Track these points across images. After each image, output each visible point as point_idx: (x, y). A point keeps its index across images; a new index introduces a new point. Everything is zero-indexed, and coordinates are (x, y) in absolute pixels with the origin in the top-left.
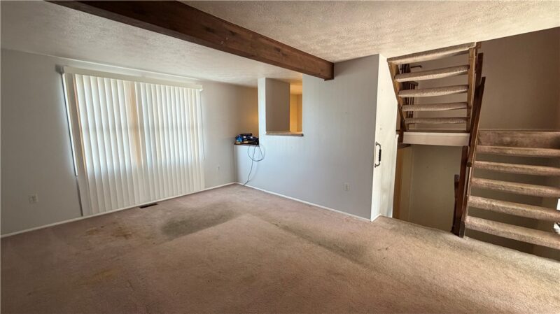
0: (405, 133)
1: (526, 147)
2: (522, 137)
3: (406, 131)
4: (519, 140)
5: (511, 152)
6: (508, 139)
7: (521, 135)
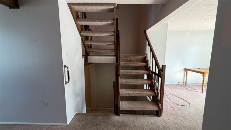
0: (88, 57)
1: (134, 62)
2: (133, 58)
3: (89, 56)
4: (132, 59)
5: (131, 65)
6: (129, 59)
7: (133, 57)
